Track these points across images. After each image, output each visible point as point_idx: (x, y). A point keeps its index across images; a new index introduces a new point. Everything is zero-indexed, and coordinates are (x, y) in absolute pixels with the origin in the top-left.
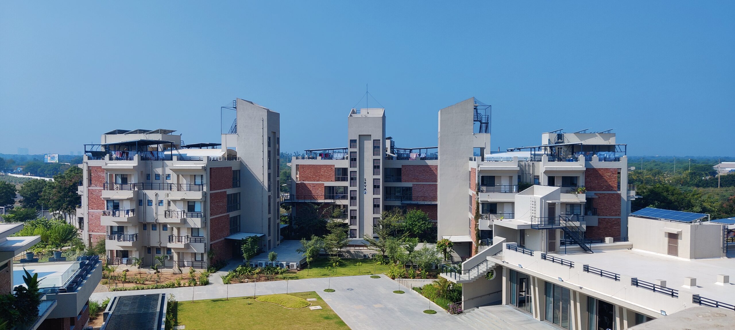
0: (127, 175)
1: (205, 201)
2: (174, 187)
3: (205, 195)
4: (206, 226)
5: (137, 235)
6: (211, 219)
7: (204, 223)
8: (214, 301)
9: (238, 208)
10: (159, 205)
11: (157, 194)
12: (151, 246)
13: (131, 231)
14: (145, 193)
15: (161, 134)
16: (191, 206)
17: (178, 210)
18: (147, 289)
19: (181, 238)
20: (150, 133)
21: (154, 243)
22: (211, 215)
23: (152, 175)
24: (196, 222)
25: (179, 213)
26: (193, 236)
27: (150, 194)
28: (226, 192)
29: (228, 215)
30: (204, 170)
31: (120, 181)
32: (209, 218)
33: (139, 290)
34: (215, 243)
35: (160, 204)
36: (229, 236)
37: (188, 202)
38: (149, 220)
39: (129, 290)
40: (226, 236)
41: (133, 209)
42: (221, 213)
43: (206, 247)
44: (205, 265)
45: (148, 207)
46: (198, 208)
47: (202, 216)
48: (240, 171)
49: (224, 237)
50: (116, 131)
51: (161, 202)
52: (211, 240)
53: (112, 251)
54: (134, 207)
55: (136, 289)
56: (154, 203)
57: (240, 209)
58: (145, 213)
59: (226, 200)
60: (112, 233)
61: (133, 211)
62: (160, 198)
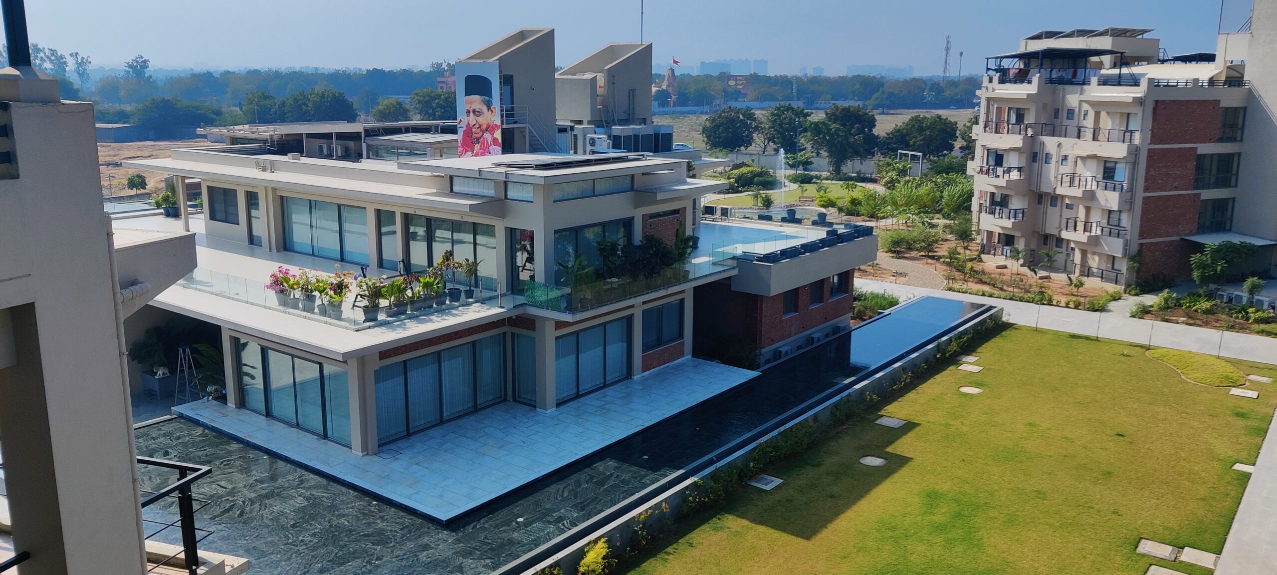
0: (1024, 109)
1: (1135, 163)
2: (1089, 134)
3: (1134, 152)
4: (1131, 209)
5: (1023, 211)
6: (1145, 199)
7: (1128, 202)
8: (1074, 336)
9: (1233, 183)
10: (1062, 164)
11: (1060, 144)
12: (1046, 232)
13: (1016, 203)
14: (1044, 142)
15: (1111, 38)
16: (1109, 171)
17: (1088, 174)
18: (997, 297)
19: (1090, 226)
20: (1095, 36)
21: (1051, 229)
22: (1147, 189)
23: (1063, 110)
24: (1111, 199)
25: (1089, 179)
26: (1110, 223)
27: (1050, 143)
28: (1196, 149)
29: (1199, 195)
30: (1140, 104)
31: (1013, 119)
32: (1140, 195)
33: (985, 296)
34: (1151, 243)
35: (1064, 163)
36: (1194, 235)
37: (1105, 162)
38: (1045, 189)
39: (970, 293)
40: (1186, 235)
41: (1021, 167)
42: (1176, 189)
43: (1127, 246)
44: (1123, 279)
45: (1045, 165)
46: (1122, 174)
47: (1124, 190)
48: (1245, 109)
49: (1178, 235)
50: (1042, 33)
51: (1065, 158)
52: (1142, 236)
53: (990, 234)
54: (1023, 164)
55: (981, 293)
56: (1053, 161)
57: (1236, 186)
58: (1040, 175)
59: (1192, 165)
60: (993, 202)
61: (1020, 169)
62: (1063, 153)
